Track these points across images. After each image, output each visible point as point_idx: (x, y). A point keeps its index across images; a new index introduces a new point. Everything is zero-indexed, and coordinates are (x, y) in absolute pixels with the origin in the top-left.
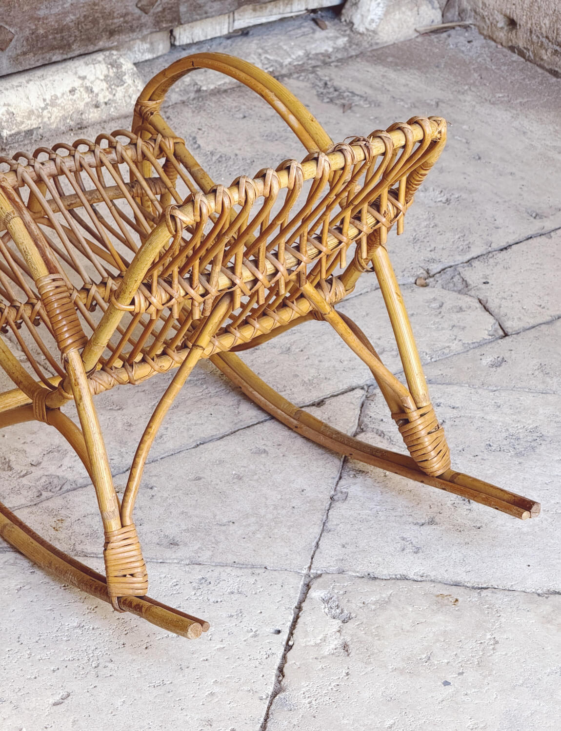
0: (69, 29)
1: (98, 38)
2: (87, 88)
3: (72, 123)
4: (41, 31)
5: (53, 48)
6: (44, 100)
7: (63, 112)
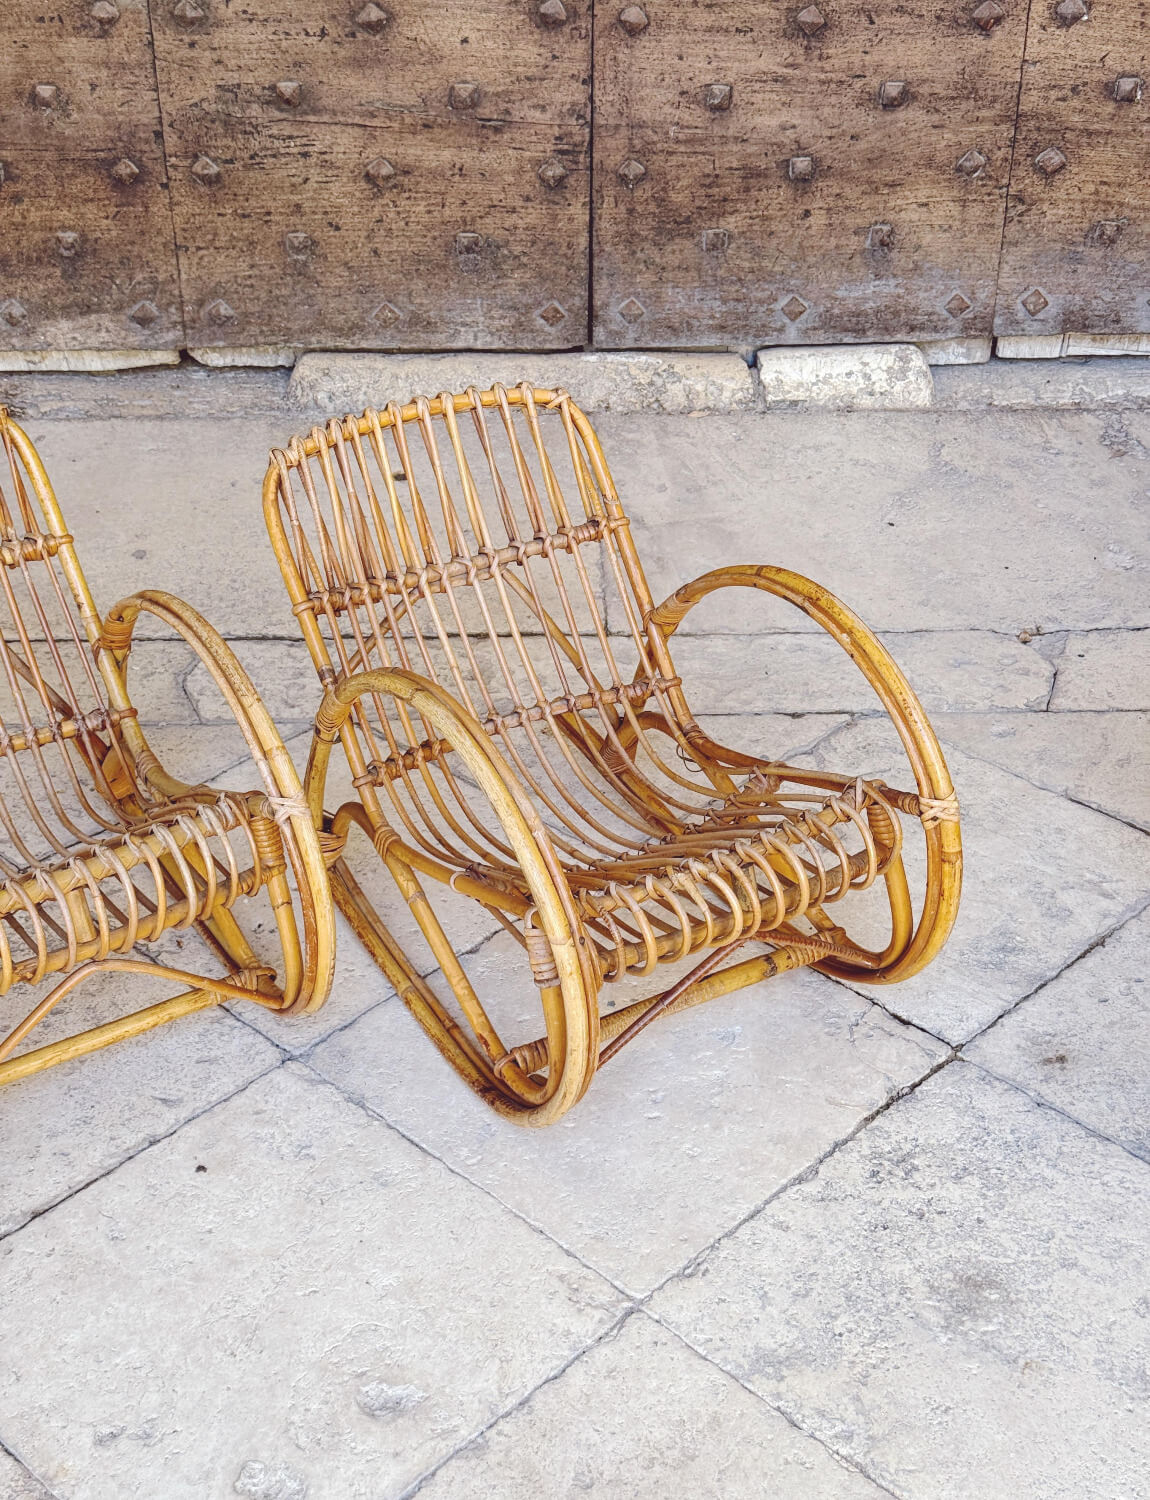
0: (867, 315)
1: (896, 330)
2: (865, 374)
3: (841, 404)
4: (836, 311)
5: (846, 330)
6: (817, 376)
7: (834, 392)
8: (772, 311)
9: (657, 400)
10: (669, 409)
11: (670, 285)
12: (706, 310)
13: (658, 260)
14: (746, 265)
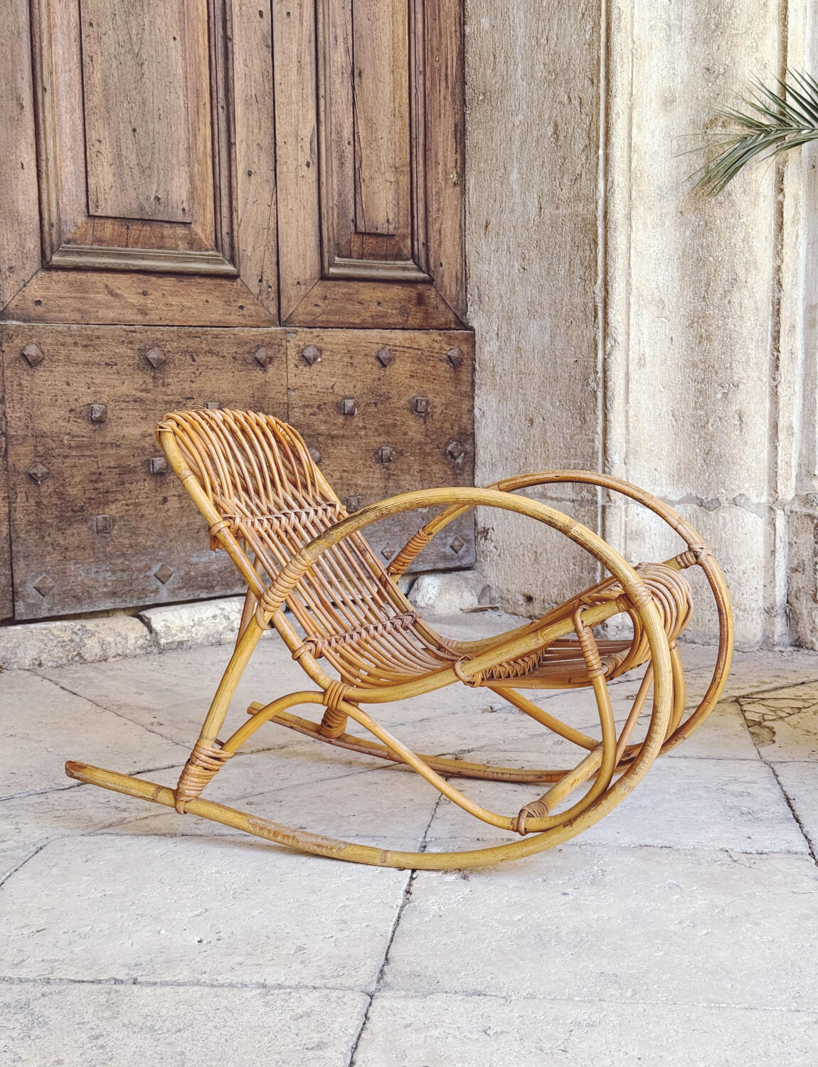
0: (213, 575)
2: (225, 616)
3: (213, 641)
4: (193, 574)
5: (201, 588)
6: (193, 620)
7: (207, 631)
8: (148, 577)
9: (79, 654)
10: (89, 659)
11: (72, 562)
12: (100, 580)
13: (62, 542)
14: (126, 541)
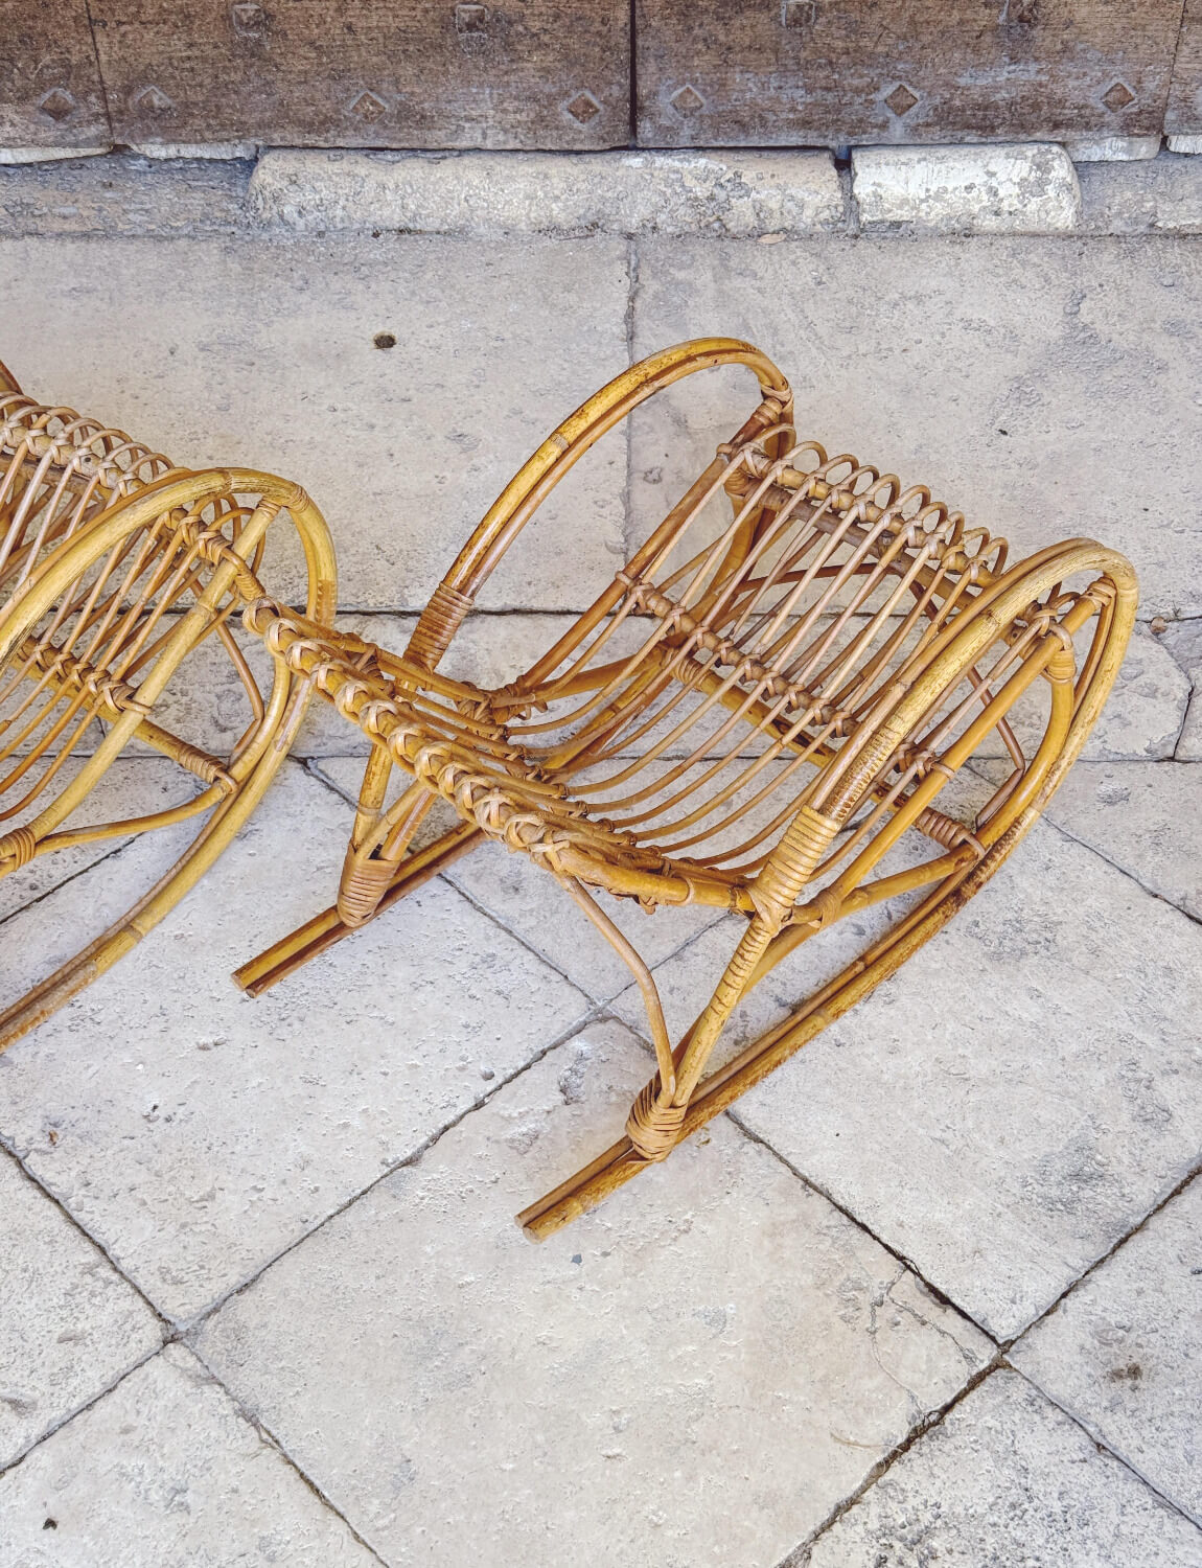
0: (997, 108)
1: (1034, 128)
2: (991, 188)
3: (957, 226)
4: (957, 103)
5: (969, 127)
6: (928, 190)
7: (948, 211)
8: (872, 102)
9: (719, 219)
10: (734, 230)
11: (737, 69)
12: (784, 101)
13: (722, 38)
14: (840, 44)
